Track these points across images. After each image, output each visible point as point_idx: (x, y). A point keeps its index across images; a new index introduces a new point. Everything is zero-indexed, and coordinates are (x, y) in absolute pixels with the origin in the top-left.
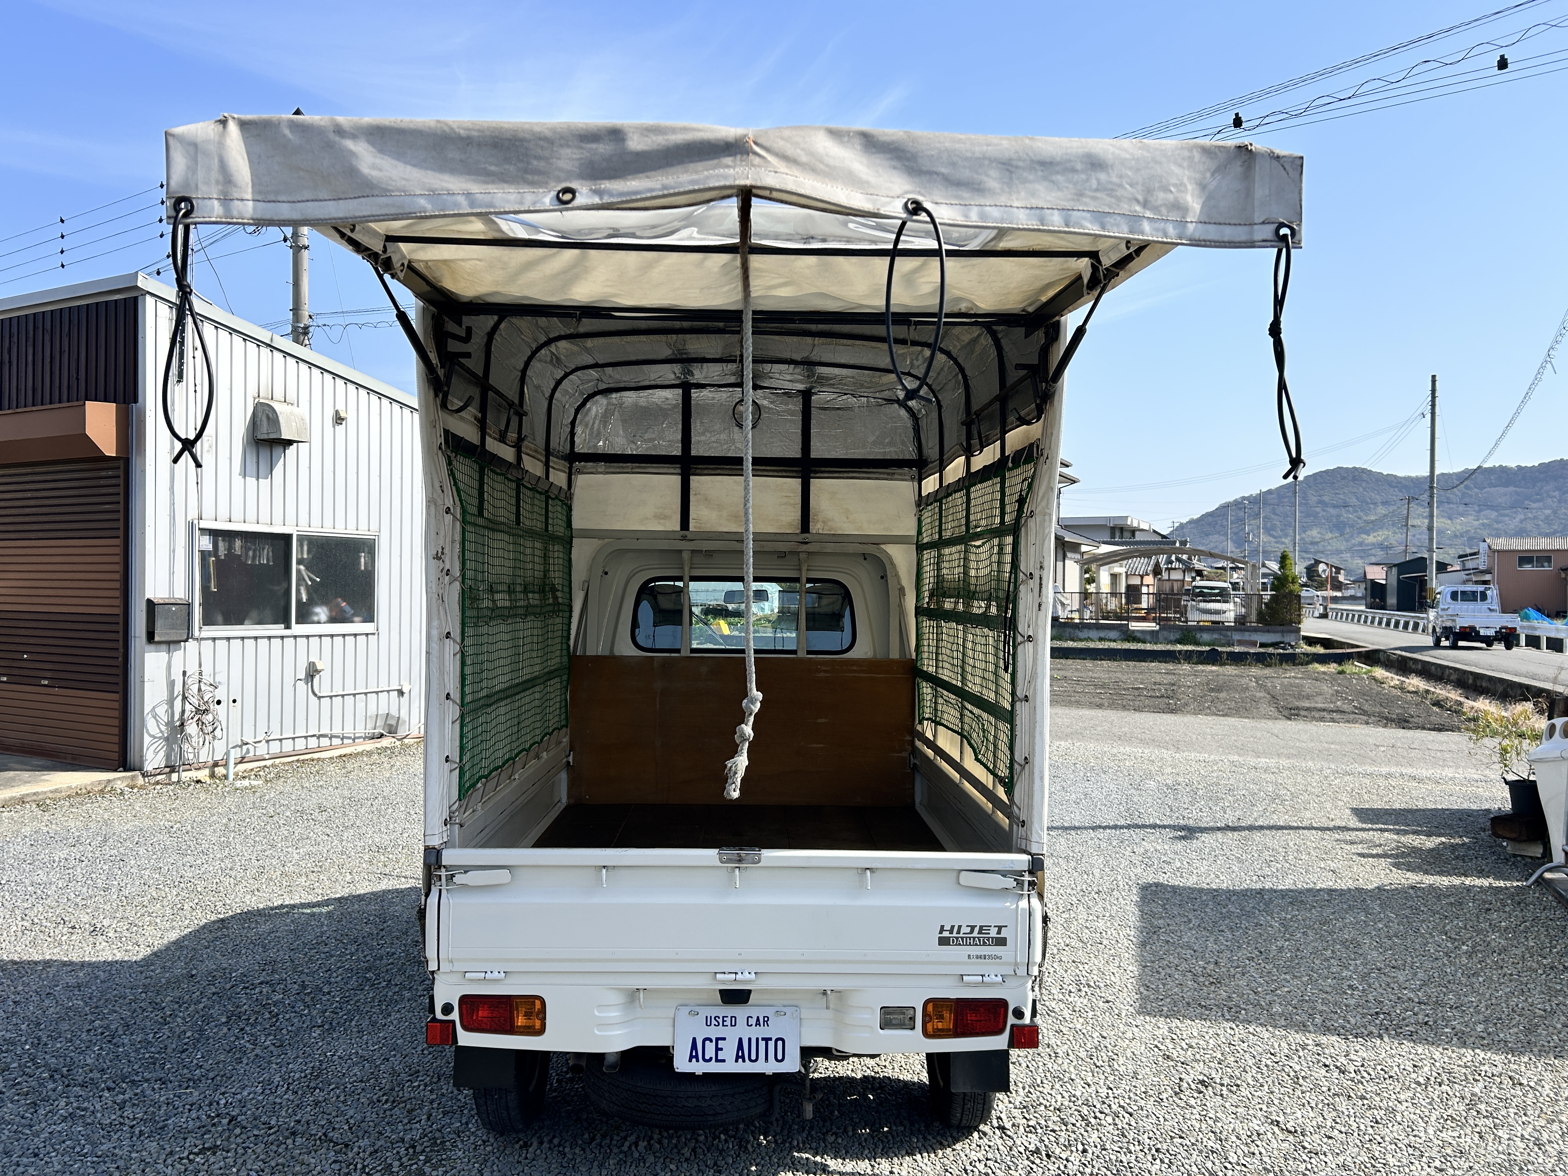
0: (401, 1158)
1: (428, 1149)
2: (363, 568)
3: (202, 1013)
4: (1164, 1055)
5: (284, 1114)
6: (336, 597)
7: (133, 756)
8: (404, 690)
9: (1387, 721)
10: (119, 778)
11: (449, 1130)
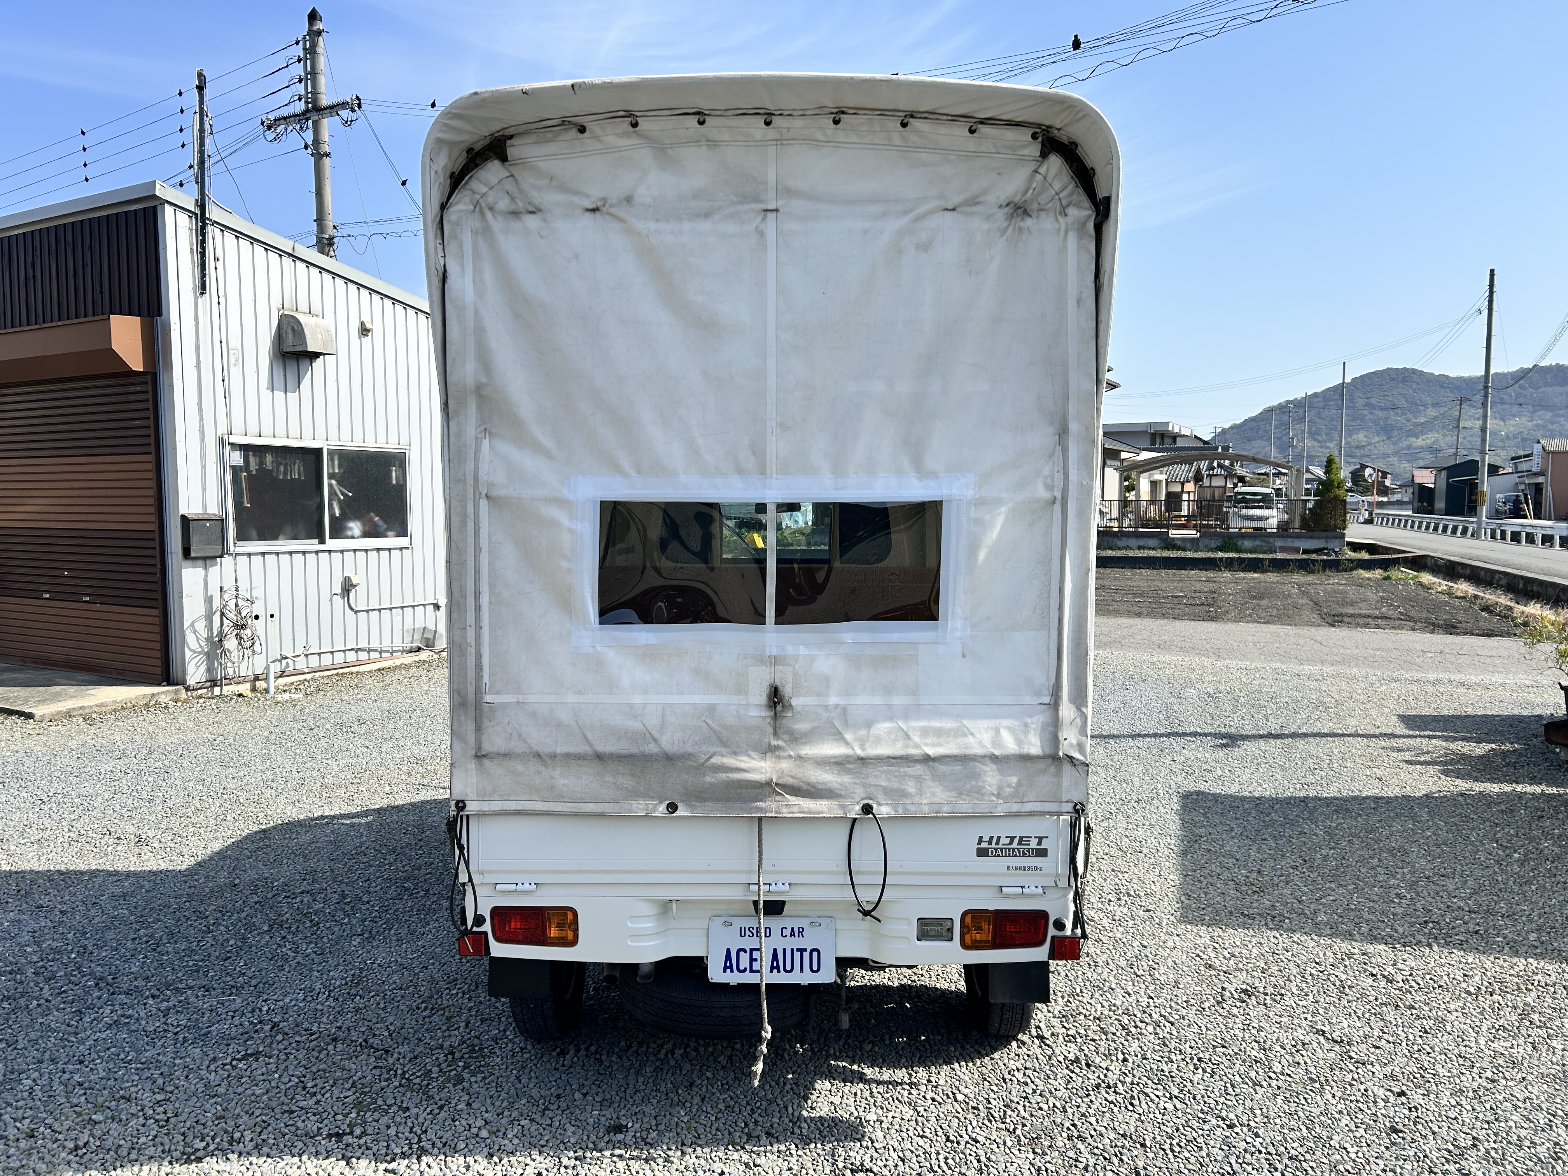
0: (441, 1064)
1: (466, 1056)
2: (394, 482)
3: (244, 921)
4: (1206, 964)
5: (325, 1020)
6: (368, 512)
7: (175, 670)
8: (440, 604)
9: (1434, 627)
10: (163, 693)
11: (487, 1037)
